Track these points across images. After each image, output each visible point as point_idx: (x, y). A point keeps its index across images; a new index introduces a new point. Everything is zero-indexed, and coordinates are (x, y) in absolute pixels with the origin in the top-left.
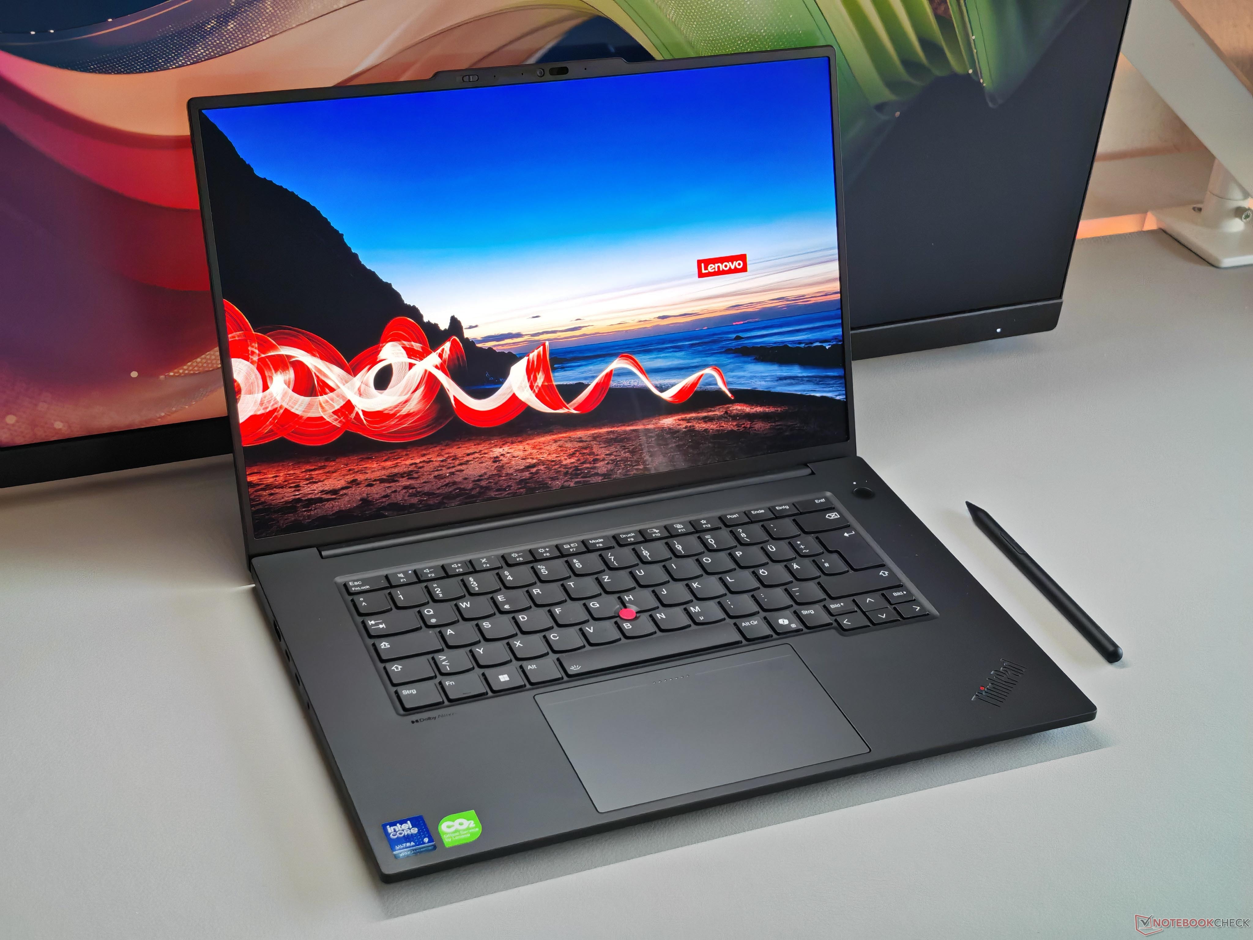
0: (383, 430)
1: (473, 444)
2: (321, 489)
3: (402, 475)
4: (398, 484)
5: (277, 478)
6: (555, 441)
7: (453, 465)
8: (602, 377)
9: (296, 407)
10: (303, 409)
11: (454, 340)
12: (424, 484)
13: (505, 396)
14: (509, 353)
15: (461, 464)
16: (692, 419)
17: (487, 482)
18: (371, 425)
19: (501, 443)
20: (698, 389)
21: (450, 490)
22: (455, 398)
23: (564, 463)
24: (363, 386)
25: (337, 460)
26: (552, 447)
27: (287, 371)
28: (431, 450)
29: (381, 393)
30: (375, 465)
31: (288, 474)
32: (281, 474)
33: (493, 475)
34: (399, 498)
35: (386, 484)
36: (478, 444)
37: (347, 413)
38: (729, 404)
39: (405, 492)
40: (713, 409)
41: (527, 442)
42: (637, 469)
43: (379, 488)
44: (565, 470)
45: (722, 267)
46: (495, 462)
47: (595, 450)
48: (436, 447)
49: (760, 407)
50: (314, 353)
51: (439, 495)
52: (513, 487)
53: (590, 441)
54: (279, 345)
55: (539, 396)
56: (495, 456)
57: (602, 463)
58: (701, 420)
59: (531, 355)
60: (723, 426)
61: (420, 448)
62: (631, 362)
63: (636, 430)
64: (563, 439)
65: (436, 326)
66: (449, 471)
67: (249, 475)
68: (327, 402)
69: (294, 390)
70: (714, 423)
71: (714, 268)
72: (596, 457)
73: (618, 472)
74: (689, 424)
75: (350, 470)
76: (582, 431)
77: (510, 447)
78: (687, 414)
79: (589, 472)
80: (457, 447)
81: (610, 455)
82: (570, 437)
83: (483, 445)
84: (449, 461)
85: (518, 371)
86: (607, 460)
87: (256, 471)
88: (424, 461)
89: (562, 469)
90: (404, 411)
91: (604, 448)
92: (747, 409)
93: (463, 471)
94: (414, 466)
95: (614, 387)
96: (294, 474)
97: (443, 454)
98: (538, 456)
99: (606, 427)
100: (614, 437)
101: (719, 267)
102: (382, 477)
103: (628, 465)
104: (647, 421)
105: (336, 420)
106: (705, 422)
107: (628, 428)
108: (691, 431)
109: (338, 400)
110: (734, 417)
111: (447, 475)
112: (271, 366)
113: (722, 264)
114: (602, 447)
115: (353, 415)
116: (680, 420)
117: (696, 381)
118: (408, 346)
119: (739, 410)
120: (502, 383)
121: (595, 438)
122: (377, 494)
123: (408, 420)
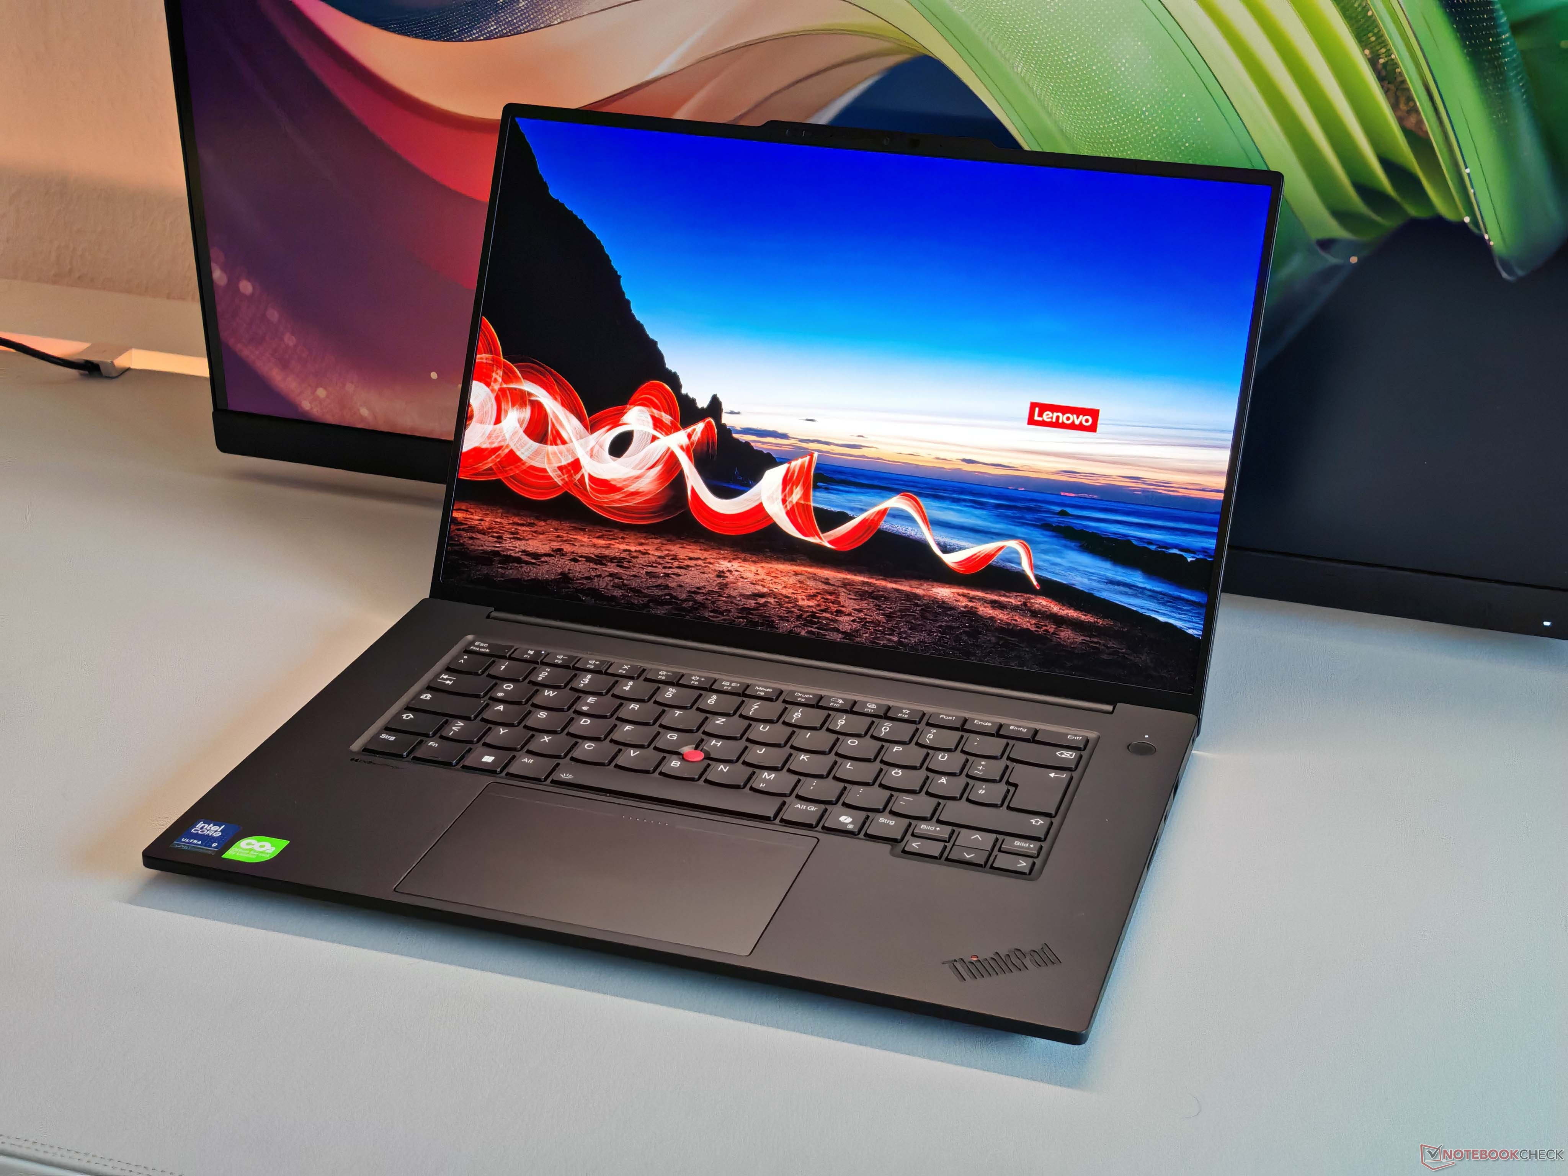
0: (605, 503)
1: (699, 548)
2: (523, 548)
3: (612, 559)
4: (604, 569)
5: (482, 523)
6: (796, 574)
7: (671, 565)
8: (873, 513)
9: (523, 450)
10: (529, 455)
11: (709, 423)
12: (632, 578)
13: (749, 503)
14: (769, 454)
15: (679, 567)
16: (975, 598)
17: (704, 598)
18: (594, 493)
19: (732, 557)
20: (994, 563)
21: (660, 593)
22: (693, 490)
23: (801, 603)
24: (597, 447)
25: (549, 522)
26: (790, 580)
27: (524, 409)
28: (650, 540)
29: (614, 461)
30: (586, 539)
31: (495, 522)
32: (488, 519)
33: (713, 591)
34: (601, 584)
35: (591, 564)
36: (705, 550)
37: (572, 472)
38: (1032, 594)
39: (610, 581)
40: (1007, 594)
41: (763, 565)
42: (889, 640)
43: (584, 566)
44: (799, 613)
45: (1063, 418)
46: (718, 576)
47: (841, 599)
48: (656, 538)
49: (1074, 610)
50: (557, 397)
51: (646, 596)
52: (732, 614)
53: (838, 587)
54: (524, 379)
55: (790, 514)
56: (721, 570)
57: (847, 618)
58: (988, 603)
59: (793, 463)
60: (1016, 621)
61: (639, 535)
62: (914, 505)
63: (899, 589)
64: (806, 574)
65: (693, 401)
66: (664, 571)
67: (455, 510)
68: (555, 453)
69: (525, 432)
70: (1005, 613)
71: (1052, 418)
72: (841, 608)
73: (864, 635)
74: (971, 604)
75: (558, 536)
76: (831, 571)
77: (741, 565)
78: (972, 590)
79: (827, 624)
80: (681, 546)
81: (860, 611)
82: (815, 574)
83: (710, 553)
84: (668, 560)
85: (773, 477)
86: (853, 616)
87: (463, 508)
88: (640, 551)
89: (796, 610)
90: (632, 488)
91: (853, 601)
92: (1055, 608)
93: (680, 575)
94: (628, 553)
95: (884, 530)
96: (500, 523)
97: (662, 549)
98: (771, 586)
99: (862, 575)
100: (870, 591)
101: (1058, 417)
102: (590, 555)
103: (879, 631)
104: (916, 583)
105: (559, 476)
106: (993, 608)
107: (891, 585)
108: (971, 613)
109: (567, 455)
110: (1034, 613)
111: (661, 575)
112: (510, 399)
113: (1063, 414)
114: (851, 599)
115: (578, 477)
116: (960, 595)
117: (993, 552)
118: (657, 416)
119: (1043, 606)
120: (750, 486)
121: (845, 584)
122: (580, 572)
123: (634, 499)
